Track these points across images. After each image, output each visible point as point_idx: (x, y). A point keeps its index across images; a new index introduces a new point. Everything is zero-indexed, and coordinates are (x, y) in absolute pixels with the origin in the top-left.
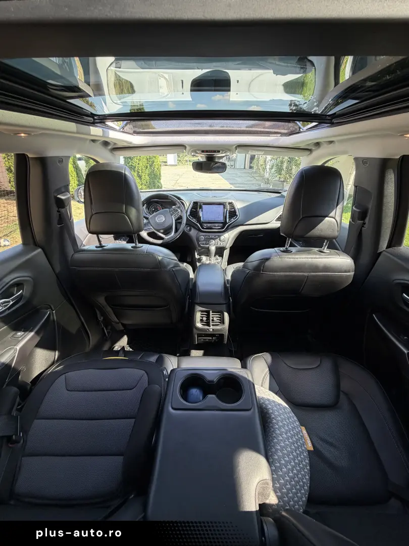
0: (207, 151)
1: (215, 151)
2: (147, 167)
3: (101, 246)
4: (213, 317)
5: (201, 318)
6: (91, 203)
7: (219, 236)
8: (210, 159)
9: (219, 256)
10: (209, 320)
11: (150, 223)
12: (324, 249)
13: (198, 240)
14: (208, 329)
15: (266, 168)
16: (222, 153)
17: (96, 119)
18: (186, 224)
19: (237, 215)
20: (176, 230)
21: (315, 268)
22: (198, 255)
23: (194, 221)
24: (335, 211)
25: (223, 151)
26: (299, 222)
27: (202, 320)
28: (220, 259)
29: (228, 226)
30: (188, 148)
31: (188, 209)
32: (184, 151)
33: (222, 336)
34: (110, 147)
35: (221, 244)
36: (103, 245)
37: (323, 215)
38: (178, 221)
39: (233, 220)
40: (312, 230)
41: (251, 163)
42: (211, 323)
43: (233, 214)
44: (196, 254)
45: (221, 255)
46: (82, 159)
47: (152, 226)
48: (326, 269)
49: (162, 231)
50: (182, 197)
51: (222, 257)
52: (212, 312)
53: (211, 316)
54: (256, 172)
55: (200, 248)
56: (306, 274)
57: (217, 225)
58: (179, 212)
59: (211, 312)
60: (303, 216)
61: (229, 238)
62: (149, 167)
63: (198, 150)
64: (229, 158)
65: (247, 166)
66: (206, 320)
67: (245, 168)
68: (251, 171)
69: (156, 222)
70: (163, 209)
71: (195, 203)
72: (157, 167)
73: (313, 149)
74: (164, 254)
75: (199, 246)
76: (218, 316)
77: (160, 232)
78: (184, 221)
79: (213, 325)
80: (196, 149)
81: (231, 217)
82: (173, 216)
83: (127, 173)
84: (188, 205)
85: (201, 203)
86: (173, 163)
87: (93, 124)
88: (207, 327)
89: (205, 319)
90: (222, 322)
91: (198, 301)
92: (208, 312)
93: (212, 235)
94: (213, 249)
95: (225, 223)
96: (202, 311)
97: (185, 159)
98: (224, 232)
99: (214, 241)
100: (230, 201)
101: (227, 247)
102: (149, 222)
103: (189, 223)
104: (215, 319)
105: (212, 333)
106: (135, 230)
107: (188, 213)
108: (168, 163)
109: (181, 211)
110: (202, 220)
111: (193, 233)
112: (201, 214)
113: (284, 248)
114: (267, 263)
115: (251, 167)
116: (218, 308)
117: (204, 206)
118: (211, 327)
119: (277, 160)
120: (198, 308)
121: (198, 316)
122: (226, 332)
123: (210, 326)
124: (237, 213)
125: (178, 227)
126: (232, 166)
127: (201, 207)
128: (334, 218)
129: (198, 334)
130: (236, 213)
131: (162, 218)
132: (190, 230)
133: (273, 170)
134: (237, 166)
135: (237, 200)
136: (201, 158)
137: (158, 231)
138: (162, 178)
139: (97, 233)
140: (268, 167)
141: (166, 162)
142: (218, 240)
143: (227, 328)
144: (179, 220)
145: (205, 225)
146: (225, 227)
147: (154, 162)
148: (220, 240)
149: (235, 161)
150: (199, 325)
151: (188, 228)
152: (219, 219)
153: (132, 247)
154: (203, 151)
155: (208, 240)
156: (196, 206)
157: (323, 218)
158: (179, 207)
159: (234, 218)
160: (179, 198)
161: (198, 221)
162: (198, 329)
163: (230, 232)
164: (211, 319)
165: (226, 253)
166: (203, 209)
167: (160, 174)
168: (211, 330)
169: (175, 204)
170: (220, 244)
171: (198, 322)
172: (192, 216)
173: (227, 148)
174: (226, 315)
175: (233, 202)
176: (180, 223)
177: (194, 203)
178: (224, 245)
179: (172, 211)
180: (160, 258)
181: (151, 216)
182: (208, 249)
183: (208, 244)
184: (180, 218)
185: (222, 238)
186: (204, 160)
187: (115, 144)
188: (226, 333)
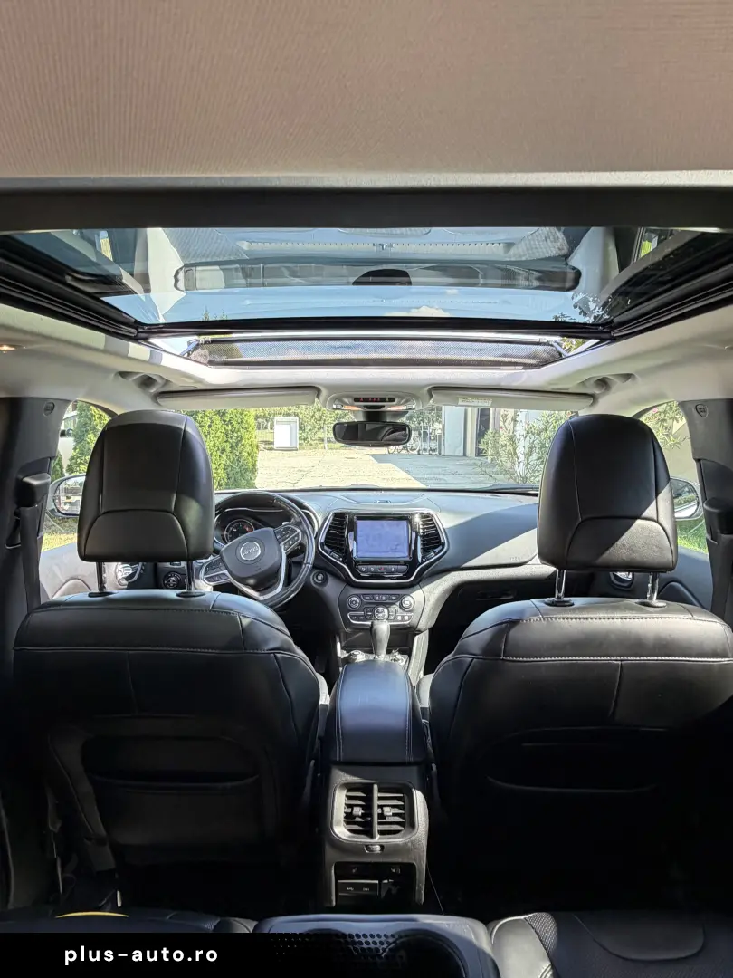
0: (366, 400)
1: (383, 400)
2: (223, 450)
3: (103, 593)
4: (381, 807)
5: (349, 810)
6: (100, 491)
7: (400, 598)
8: (374, 415)
9: (402, 652)
10: (371, 815)
11: (224, 564)
12: (651, 598)
13: (345, 608)
14: (367, 846)
15: (515, 453)
16: (398, 404)
17: (141, 332)
18: (314, 567)
19: (443, 545)
20: (289, 580)
21: (636, 645)
22: (342, 648)
23: (335, 558)
24: (654, 504)
25: (402, 398)
26: (575, 532)
27: (349, 817)
28: (402, 659)
29: (423, 570)
30: (324, 392)
31: (320, 530)
32: (316, 400)
33: (409, 869)
34: (153, 390)
35: (405, 619)
36: (108, 591)
37: (630, 514)
38: (295, 559)
39: (433, 556)
40: (608, 549)
41: (478, 442)
42: (377, 828)
43: (432, 540)
44: (339, 645)
45: (407, 651)
46: (69, 435)
47: (227, 568)
48: (664, 646)
49: (252, 581)
50: (306, 504)
51: (410, 655)
52: (380, 791)
53: (376, 802)
54: (492, 464)
55: (348, 630)
56: (616, 661)
57: (393, 568)
58: (298, 535)
59: (376, 787)
60: (584, 517)
61: (424, 602)
62: (228, 449)
63: (347, 397)
64: (425, 433)
65: (471, 450)
66: (363, 816)
67: (465, 455)
68: (479, 460)
69: (239, 560)
70: (256, 529)
71: (339, 517)
72: (248, 449)
73: (597, 392)
74: (257, 614)
75: (348, 623)
76: (396, 802)
77: (247, 585)
78: (310, 557)
79: (382, 833)
80: (341, 394)
81: (426, 550)
82: (282, 546)
83: (189, 430)
84: (321, 516)
85: (350, 514)
86: (288, 445)
87: (136, 339)
88: (364, 840)
89: (358, 811)
90: (409, 821)
91: (340, 753)
92: (367, 789)
93: (381, 596)
94: (383, 629)
95: (412, 564)
96: (350, 787)
97: (316, 437)
98: (411, 586)
99: (386, 611)
100: (425, 512)
101: (420, 626)
102: (222, 560)
103: (322, 565)
104: (388, 811)
105: (381, 860)
106: (192, 549)
107: (322, 539)
108: (275, 446)
109: (304, 532)
110: (354, 555)
111: (332, 589)
112: (352, 546)
113: (554, 599)
114: (515, 633)
115: (479, 453)
116: (396, 775)
117: (360, 523)
118: (378, 838)
119: (539, 435)
120: (341, 777)
121: (340, 800)
122: (420, 858)
123: (371, 835)
124: (443, 539)
125: (293, 575)
126: (434, 450)
127: (353, 527)
128: (658, 522)
129: (338, 866)
130: (439, 538)
131: (252, 550)
132: (325, 581)
133: (534, 456)
134: (446, 451)
135: (441, 510)
136: (353, 414)
137: (243, 580)
138: (259, 474)
139: (100, 559)
140: (520, 451)
141: (272, 443)
142: (396, 607)
143: (424, 843)
144: (297, 554)
145: (363, 568)
146: (415, 572)
147: (242, 439)
148: (401, 607)
149: (439, 439)
150: (341, 831)
151: (320, 577)
152: (398, 555)
153: (178, 595)
154: (357, 400)
155: (370, 609)
156: (341, 525)
157: (630, 521)
158: (298, 524)
159: (437, 550)
160: (301, 506)
161: (344, 558)
162: (338, 845)
163: (426, 588)
164: (376, 811)
165: (421, 644)
166: (359, 533)
167: (254, 465)
168: (378, 848)
169: (288, 518)
170: (403, 617)
171: (338, 824)
172: (328, 546)
173: (409, 393)
174: (419, 797)
175: (432, 512)
176: (300, 564)
177: (336, 515)
178: (414, 620)
179: (280, 533)
180: (245, 622)
181: (226, 546)
182: (371, 631)
183: (370, 619)
184: (301, 550)
185: (407, 601)
186: (361, 418)
187: (167, 382)
188: (422, 863)
